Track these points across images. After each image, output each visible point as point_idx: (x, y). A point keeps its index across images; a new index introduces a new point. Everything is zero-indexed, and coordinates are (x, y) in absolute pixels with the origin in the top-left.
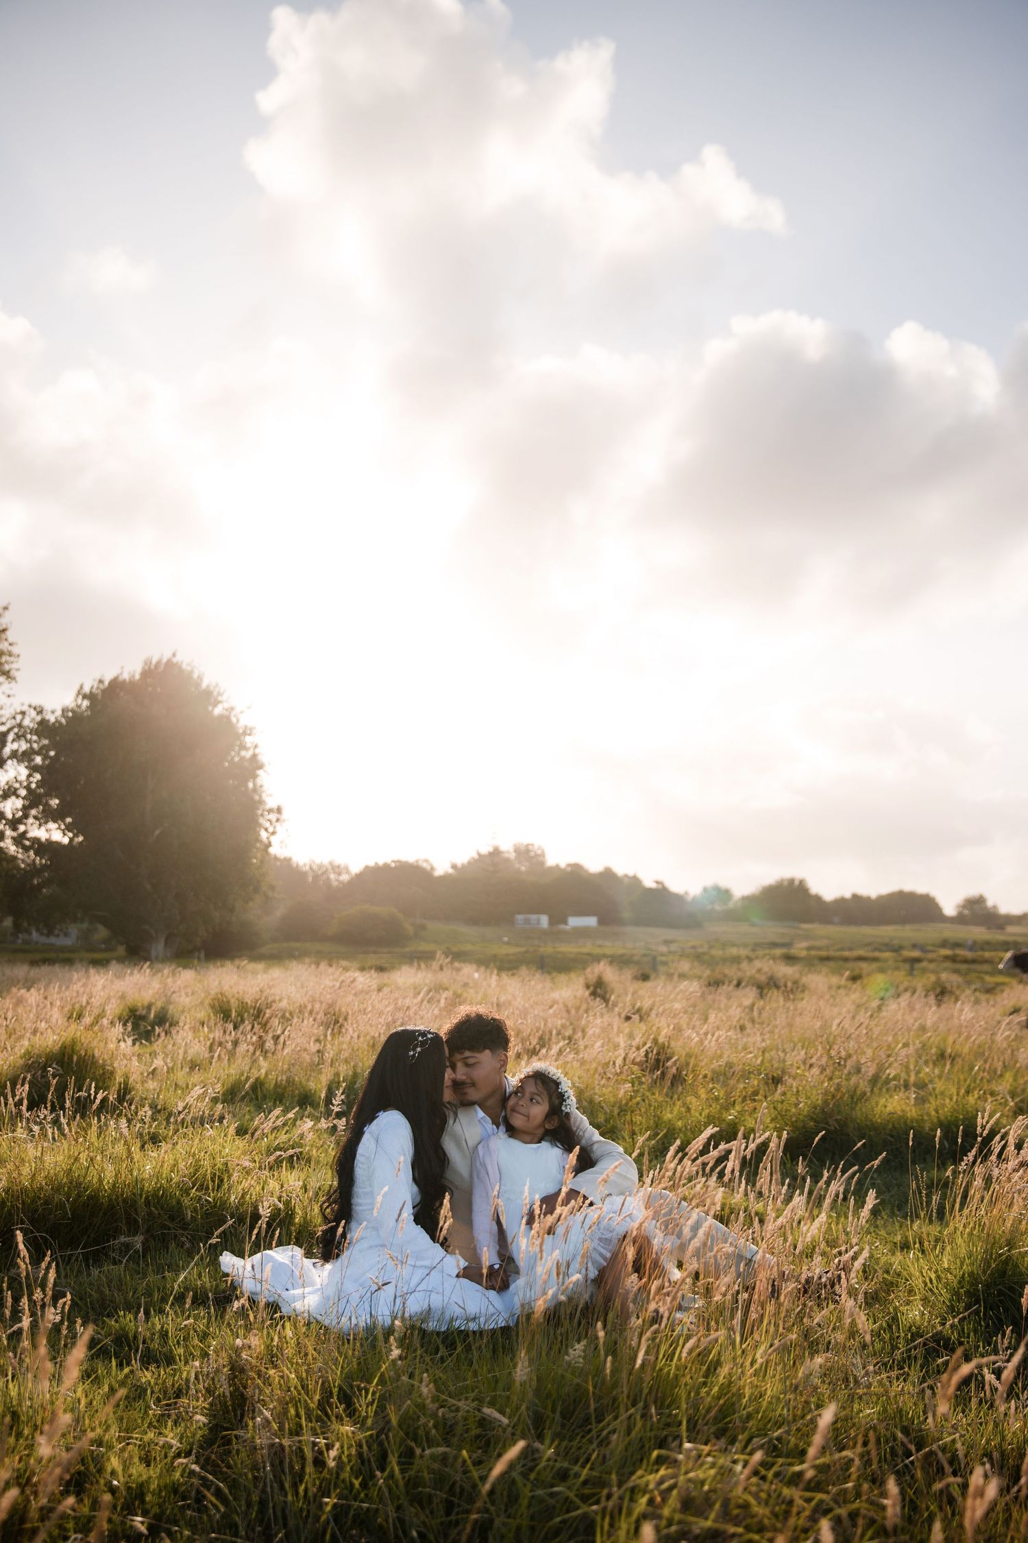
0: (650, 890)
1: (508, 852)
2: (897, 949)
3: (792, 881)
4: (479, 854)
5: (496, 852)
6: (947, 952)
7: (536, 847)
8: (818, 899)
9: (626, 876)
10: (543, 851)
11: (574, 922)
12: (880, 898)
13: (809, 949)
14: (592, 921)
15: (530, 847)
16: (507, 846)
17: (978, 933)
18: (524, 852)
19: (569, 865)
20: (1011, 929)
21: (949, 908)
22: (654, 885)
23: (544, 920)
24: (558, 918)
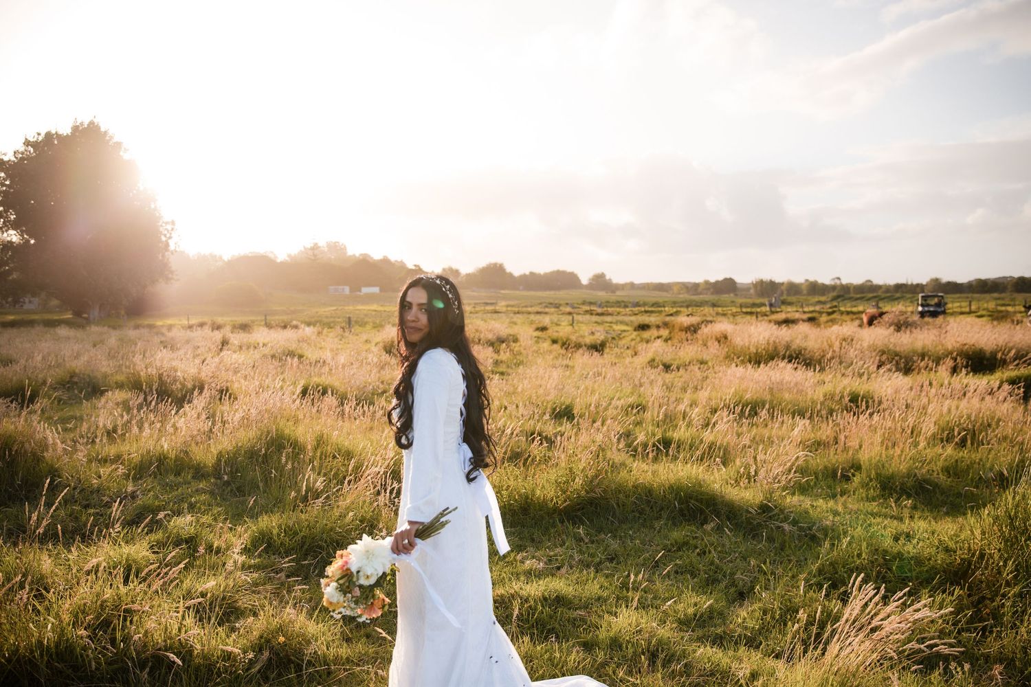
0: (411, 270)
1: (323, 247)
2: (557, 306)
3: (495, 264)
4: (304, 247)
5: (315, 247)
6: (587, 308)
7: (341, 244)
8: (511, 275)
9: (396, 261)
10: (345, 247)
11: (365, 290)
12: (546, 274)
13: (507, 306)
14: (376, 290)
15: (337, 244)
16: (322, 243)
17: (602, 295)
18: (334, 247)
19: (361, 255)
20: (618, 293)
21: (585, 280)
22: (414, 268)
23: (347, 290)
24: (355, 288)
